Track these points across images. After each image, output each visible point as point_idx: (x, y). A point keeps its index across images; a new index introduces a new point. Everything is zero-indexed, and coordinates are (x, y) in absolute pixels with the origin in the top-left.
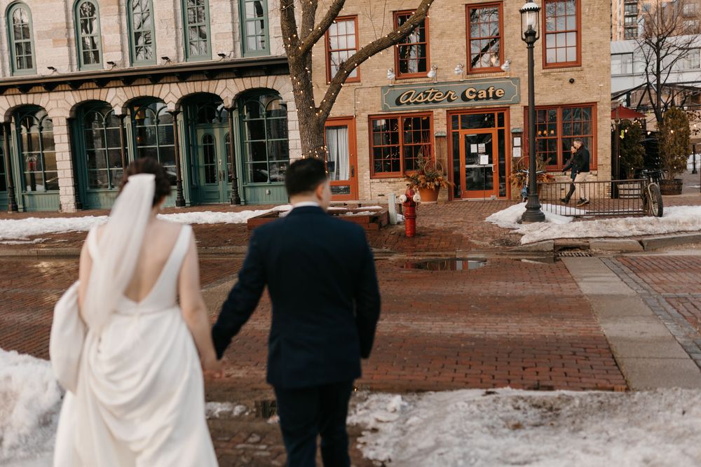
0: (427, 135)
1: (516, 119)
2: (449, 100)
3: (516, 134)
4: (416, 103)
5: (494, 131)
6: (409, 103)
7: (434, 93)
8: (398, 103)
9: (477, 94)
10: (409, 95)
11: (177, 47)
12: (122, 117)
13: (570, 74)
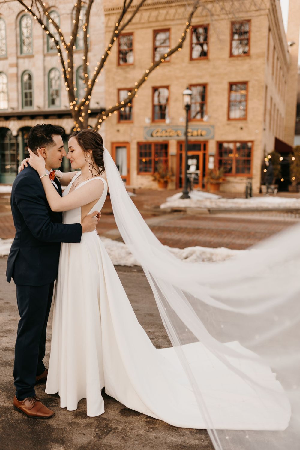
0: (166, 153)
1: (212, 148)
2: (178, 135)
3: (211, 156)
4: (161, 136)
5: (201, 153)
6: (157, 136)
7: (170, 132)
8: (152, 136)
9: (192, 132)
10: (157, 132)
11: (45, 101)
12: (17, 137)
13: (241, 124)
